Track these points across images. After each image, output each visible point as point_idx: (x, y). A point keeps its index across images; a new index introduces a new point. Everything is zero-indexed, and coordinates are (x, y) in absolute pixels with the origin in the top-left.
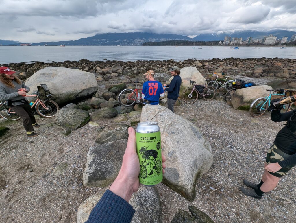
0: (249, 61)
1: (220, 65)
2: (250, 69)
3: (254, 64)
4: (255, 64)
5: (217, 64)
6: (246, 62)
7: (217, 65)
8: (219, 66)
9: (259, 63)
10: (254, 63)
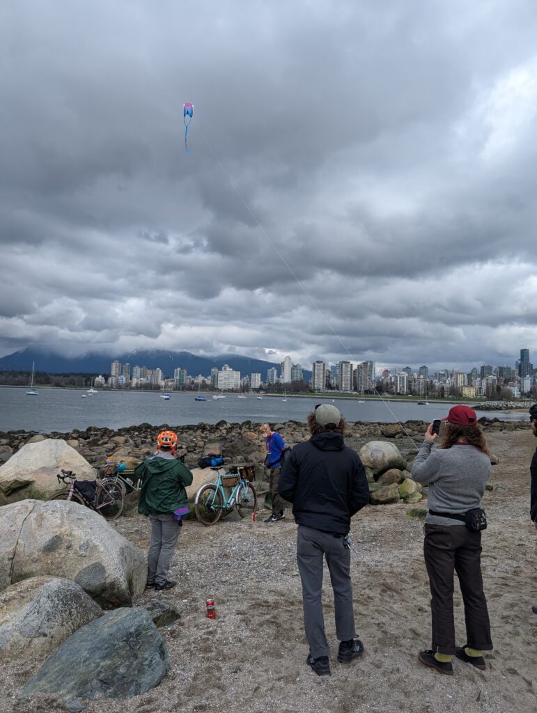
0: (191, 432)
1: (117, 444)
2: (195, 450)
3: (202, 437)
4: (206, 438)
5: (106, 443)
6: (184, 435)
7: (106, 446)
8: (114, 449)
9: (213, 435)
10: (203, 435)
